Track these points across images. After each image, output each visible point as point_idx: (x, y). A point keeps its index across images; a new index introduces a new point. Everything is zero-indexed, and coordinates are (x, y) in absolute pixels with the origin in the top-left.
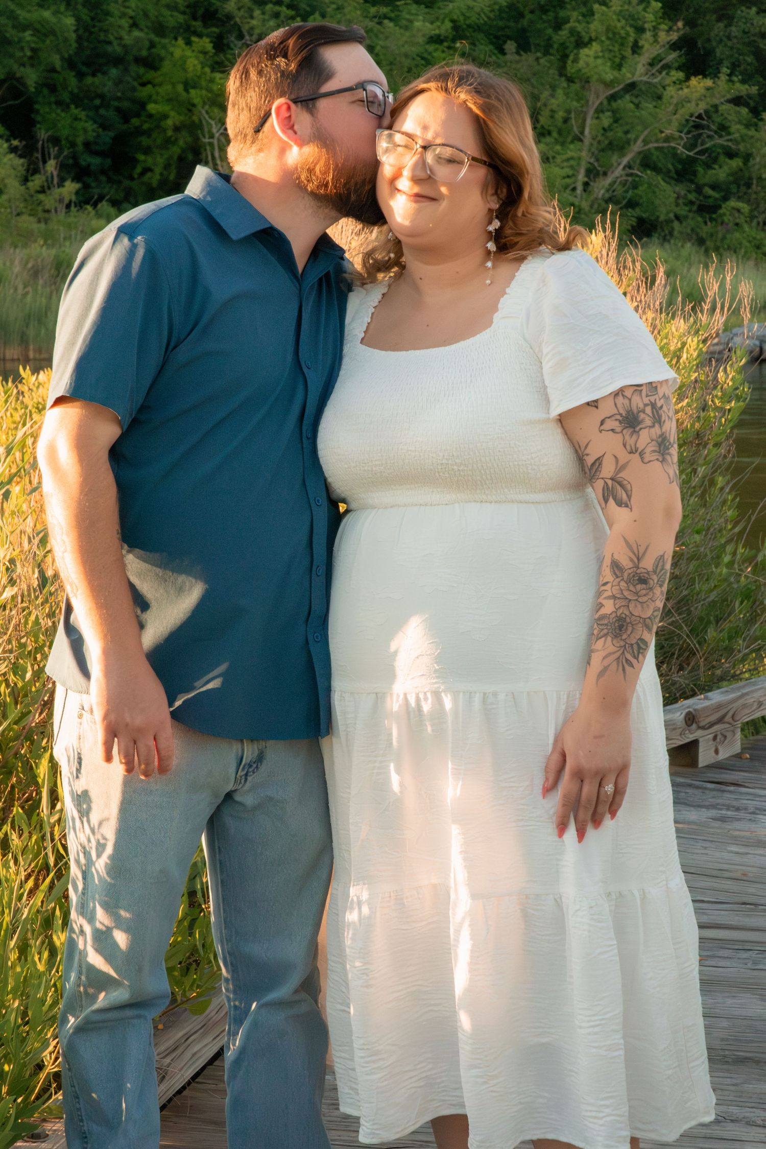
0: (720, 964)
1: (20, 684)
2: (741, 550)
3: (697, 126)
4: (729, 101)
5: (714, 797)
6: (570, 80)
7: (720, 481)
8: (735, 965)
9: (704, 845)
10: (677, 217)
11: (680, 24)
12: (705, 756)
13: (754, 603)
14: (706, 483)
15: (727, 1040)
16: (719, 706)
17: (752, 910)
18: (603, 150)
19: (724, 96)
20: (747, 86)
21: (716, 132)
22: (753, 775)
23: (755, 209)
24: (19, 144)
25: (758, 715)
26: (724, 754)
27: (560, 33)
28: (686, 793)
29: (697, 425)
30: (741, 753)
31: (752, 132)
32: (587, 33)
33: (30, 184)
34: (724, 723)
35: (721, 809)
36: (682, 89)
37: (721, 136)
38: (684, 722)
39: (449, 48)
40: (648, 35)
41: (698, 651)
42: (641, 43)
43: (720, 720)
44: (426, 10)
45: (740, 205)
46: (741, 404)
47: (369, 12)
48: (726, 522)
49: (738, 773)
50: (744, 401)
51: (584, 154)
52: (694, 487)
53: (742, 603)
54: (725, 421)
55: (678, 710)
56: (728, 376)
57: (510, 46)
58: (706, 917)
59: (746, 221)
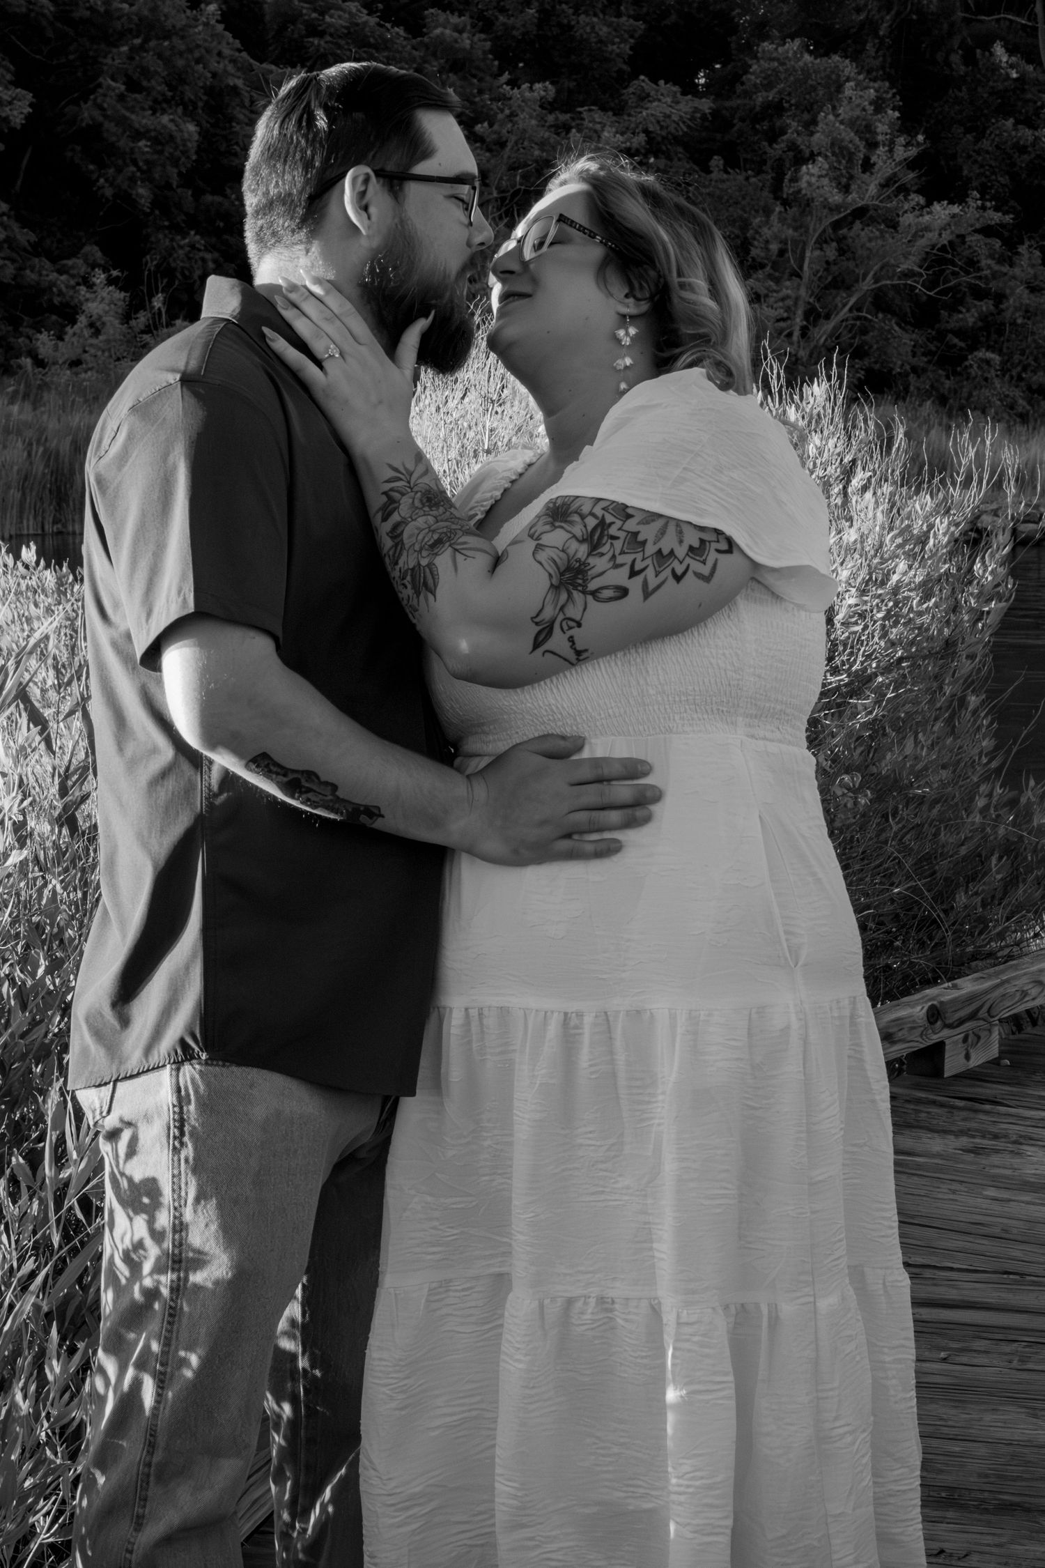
0: (975, 1361)
1: (29, 983)
2: (999, 791)
3: (940, 261)
4: (977, 231)
5: (965, 1120)
6: (786, 203)
7: (973, 700)
8: (995, 1362)
9: (953, 1187)
10: (914, 370)
11: (920, 138)
12: (953, 1063)
13: (1016, 858)
14: (956, 703)
15: (987, 1476)
16: (971, 998)
17: (1016, 1282)
18: (826, 288)
19: (972, 226)
20: (1000, 214)
21: (961, 268)
22: (1014, 1089)
23: (1008, 361)
24: (120, 274)
25: (1021, 1008)
26: (977, 1059)
27: (775, 146)
28: (928, 1113)
29: (946, 631)
30: (999, 1058)
31: (1005, 269)
32: (808, 147)
33: (133, 323)
34: (979, 1019)
35: (973, 1137)
36: (921, 215)
37: (968, 273)
38: (925, 1018)
39: (640, 163)
40: (882, 150)
41: (942, 922)
42: (874, 159)
43: (973, 1016)
44: (614, 118)
45: (989, 355)
46: (1003, 604)
47: (546, 121)
48: (980, 754)
49: (995, 1086)
50: (1007, 601)
51: (803, 292)
52: (940, 709)
53: (1000, 858)
54: (983, 627)
55: (917, 1003)
56: (988, 569)
57: (717, 162)
58: (955, 1292)
59: (997, 376)
